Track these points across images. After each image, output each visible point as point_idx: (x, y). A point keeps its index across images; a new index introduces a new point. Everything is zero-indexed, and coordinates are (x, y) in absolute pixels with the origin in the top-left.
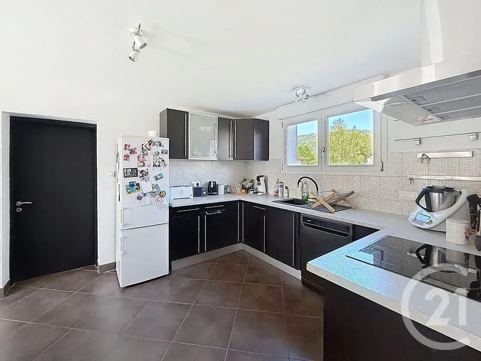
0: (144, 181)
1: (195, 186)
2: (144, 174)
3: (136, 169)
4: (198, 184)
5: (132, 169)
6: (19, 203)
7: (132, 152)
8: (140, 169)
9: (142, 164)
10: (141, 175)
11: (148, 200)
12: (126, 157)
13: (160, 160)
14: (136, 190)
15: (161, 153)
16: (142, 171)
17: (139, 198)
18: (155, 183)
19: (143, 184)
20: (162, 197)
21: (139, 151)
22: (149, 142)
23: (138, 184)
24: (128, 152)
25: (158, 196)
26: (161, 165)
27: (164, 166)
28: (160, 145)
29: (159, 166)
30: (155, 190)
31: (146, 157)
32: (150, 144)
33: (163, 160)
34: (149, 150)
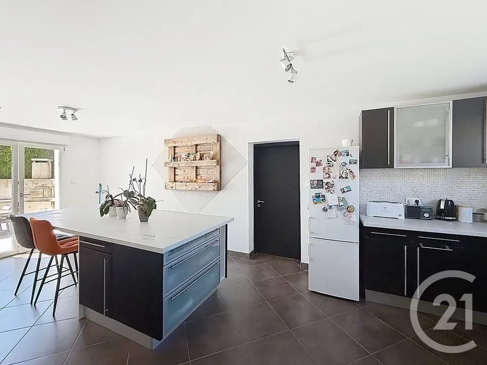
0: (330, 193)
1: (413, 203)
2: (330, 186)
3: (322, 181)
4: (417, 202)
5: (318, 181)
6: (259, 201)
7: (318, 164)
8: (325, 181)
9: (328, 176)
10: (326, 187)
11: (333, 212)
12: (313, 170)
13: (348, 171)
14: (322, 202)
15: (348, 163)
16: (328, 183)
17: (325, 210)
18: (342, 196)
19: (328, 196)
20: (350, 212)
21: (324, 163)
22: (334, 153)
23: (323, 196)
24: (314, 165)
25: (345, 210)
26: (348, 176)
27: (352, 177)
28: (348, 155)
29: (347, 177)
30: (341, 204)
31: (331, 168)
32: (336, 155)
33: (351, 172)
34: (335, 161)
